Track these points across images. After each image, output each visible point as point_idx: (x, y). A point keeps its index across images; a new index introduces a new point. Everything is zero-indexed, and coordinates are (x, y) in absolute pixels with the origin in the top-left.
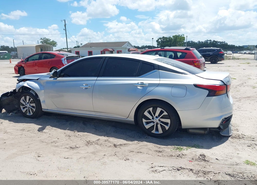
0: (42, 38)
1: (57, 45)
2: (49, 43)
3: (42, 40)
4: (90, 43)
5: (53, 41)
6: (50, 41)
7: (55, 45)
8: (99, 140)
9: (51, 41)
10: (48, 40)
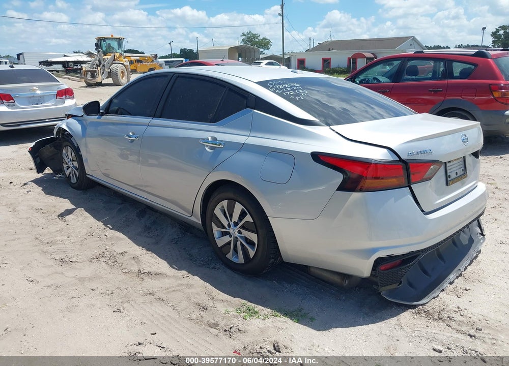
0: (245, 34)
1: (271, 45)
2: (256, 43)
3: (244, 37)
4: (329, 42)
5: (264, 38)
6: (259, 38)
7: (267, 46)
8: (125, 255)
9: (261, 38)
10: (255, 36)
